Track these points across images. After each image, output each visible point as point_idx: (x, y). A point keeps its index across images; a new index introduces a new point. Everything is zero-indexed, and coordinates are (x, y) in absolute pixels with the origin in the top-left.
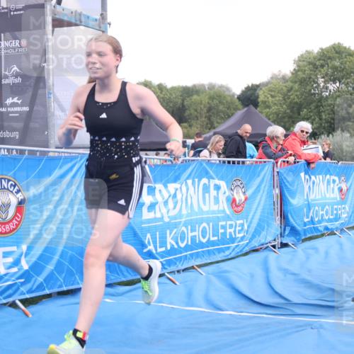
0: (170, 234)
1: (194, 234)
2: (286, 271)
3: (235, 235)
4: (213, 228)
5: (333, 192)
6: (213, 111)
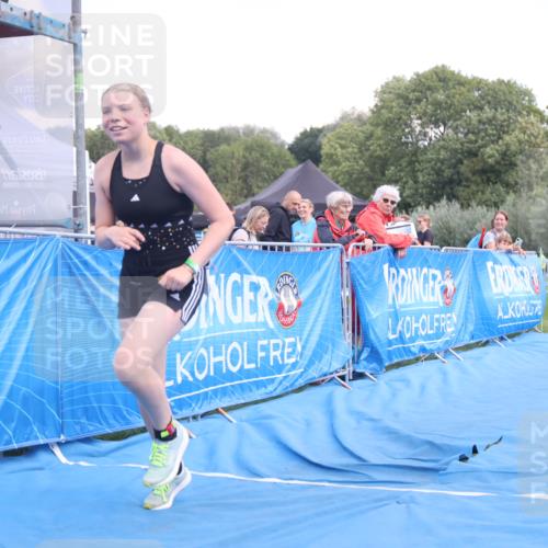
0: (182, 359)
1: (218, 359)
2: (360, 416)
3: (283, 360)
4: (248, 350)
5: (433, 294)
6: (251, 168)
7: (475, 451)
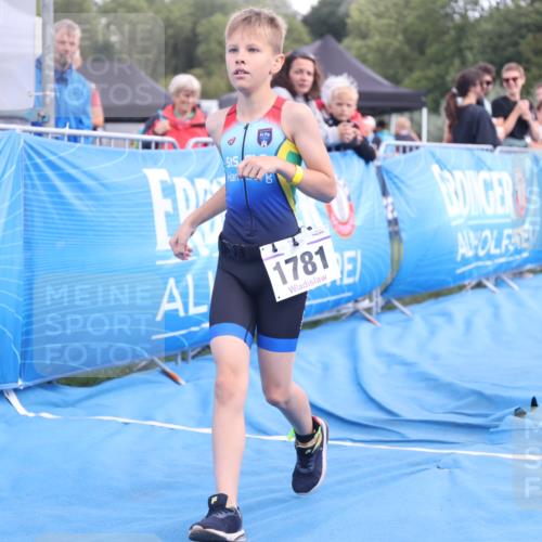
2: (391, 359)
5: (502, 204)
7: (534, 403)
